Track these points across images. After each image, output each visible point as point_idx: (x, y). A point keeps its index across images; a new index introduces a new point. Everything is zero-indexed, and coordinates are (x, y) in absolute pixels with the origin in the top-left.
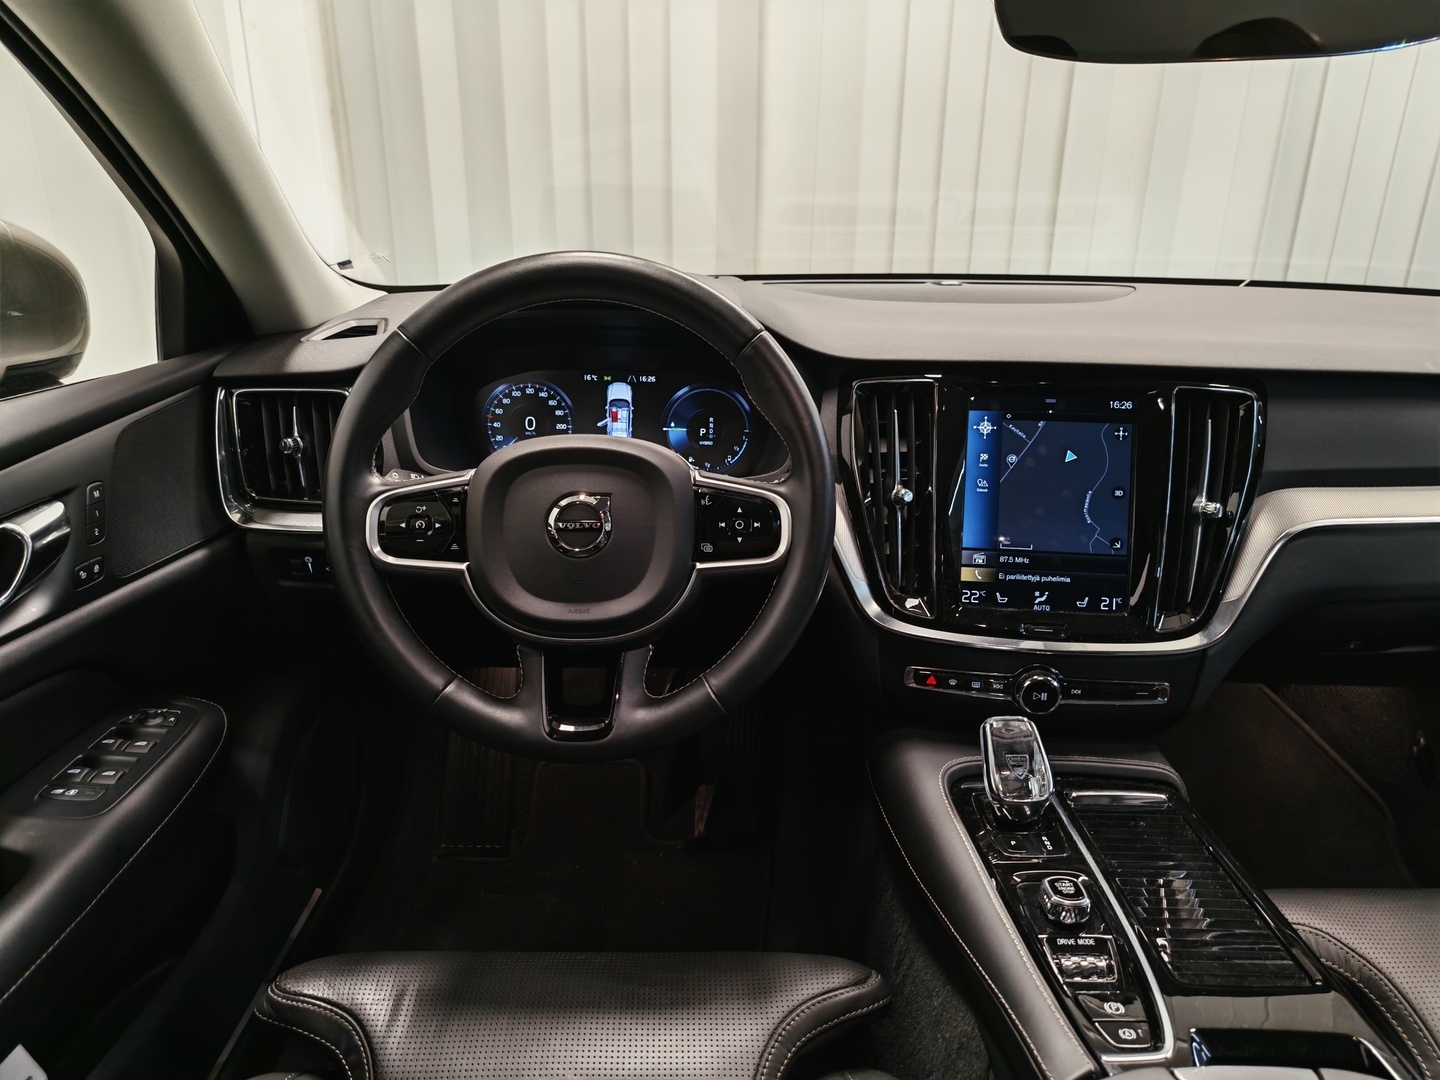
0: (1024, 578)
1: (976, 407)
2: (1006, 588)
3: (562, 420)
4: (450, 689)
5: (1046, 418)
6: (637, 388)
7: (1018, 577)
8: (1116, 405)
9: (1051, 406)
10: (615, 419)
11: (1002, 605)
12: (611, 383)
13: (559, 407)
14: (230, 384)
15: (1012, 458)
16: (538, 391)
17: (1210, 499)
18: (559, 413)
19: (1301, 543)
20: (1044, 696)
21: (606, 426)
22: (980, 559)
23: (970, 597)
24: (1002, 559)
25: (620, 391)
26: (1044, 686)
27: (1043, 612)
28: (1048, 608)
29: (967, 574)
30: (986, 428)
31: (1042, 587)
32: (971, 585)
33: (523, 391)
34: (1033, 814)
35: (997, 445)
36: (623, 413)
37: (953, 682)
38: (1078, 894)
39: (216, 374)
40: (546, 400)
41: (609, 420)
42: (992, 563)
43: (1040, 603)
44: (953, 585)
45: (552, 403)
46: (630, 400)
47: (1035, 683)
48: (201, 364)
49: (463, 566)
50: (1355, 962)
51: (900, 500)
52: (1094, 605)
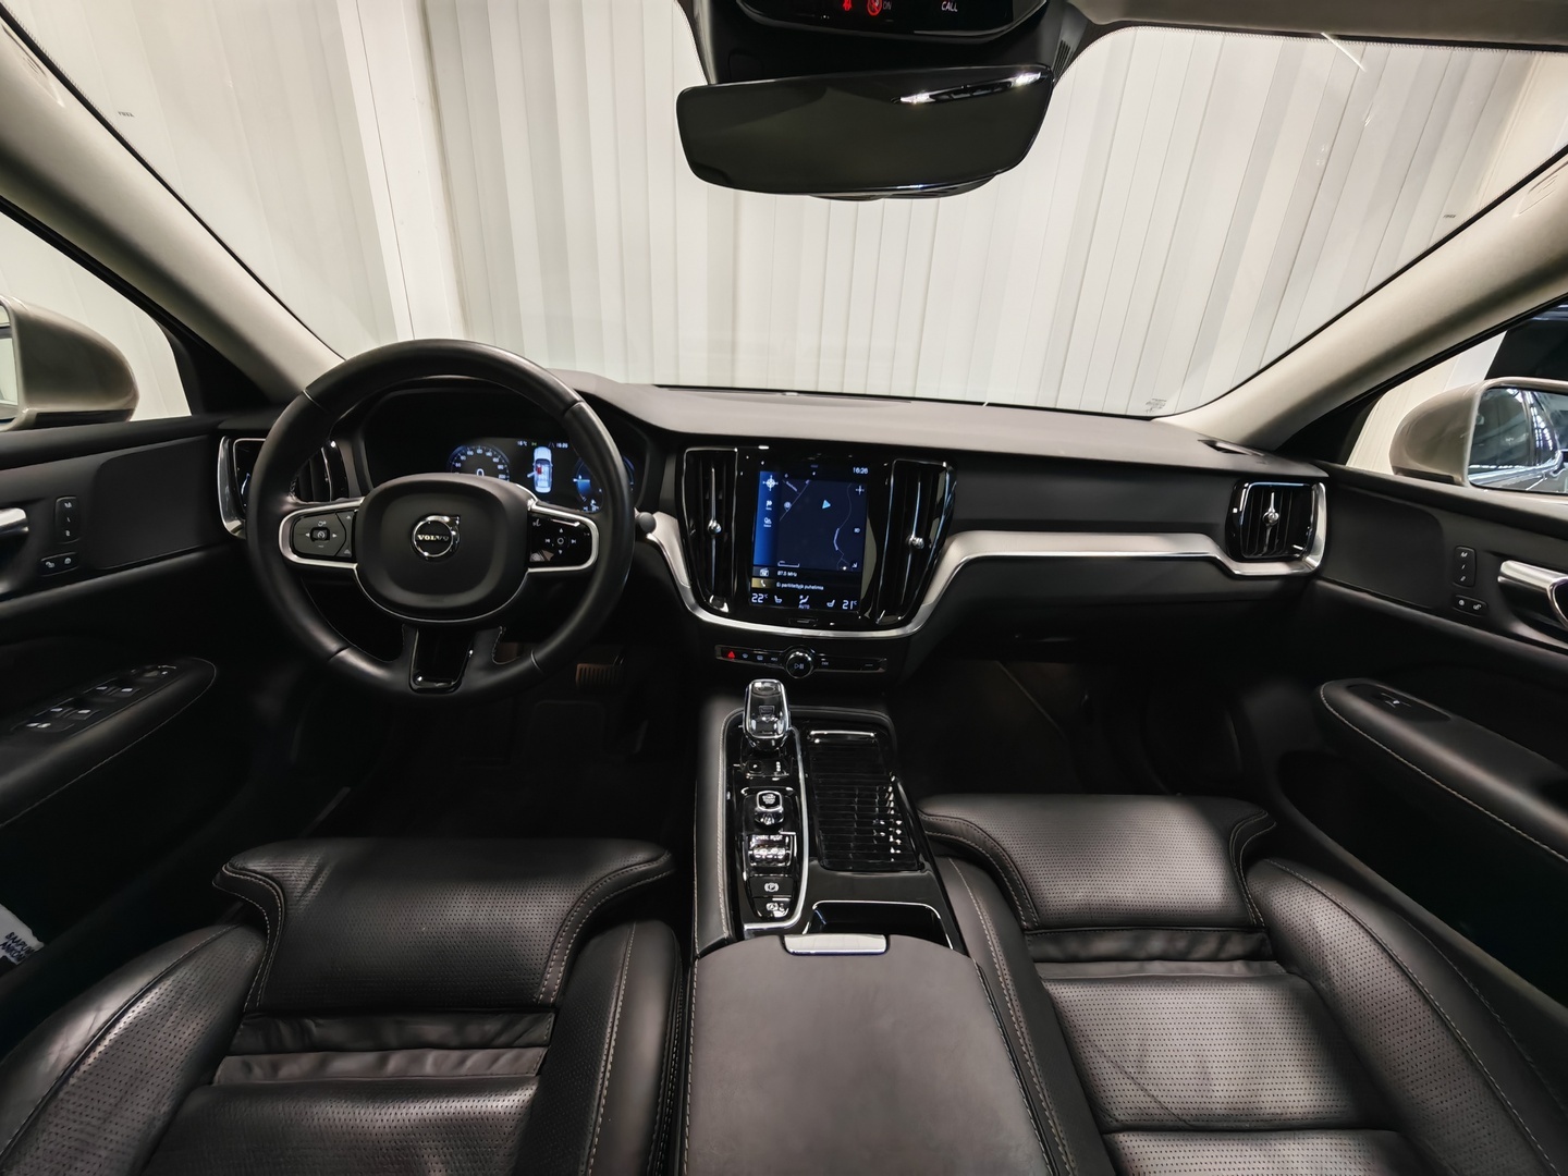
0: (794, 586)
1: (765, 468)
2: (782, 593)
3: (503, 472)
4: (343, 653)
5: (812, 478)
6: (555, 452)
7: (789, 585)
8: (857, 470)
9: (814, 470)
10: (539, 472)
11: (778, 604)
12: (537, 447)
13: (500, 463)
14: (232, 435)
15: (788, 505)
16: (485, 451)
17: (917, 536)
18: (500, 467)
19: (973, 566)
20: (802, 666)
21: (533, 477)
22: (764, 572)
23: (758, 599)
24: (779, 573)
25: (543, 453)
26: (803, 660)
27: (805, 610)
28: (808, 607)
29: (755, 583)
30: (771, 483)
31: (805, 593)
32: (758, 590)
33: (475, 451)
34: (776, 746)
35: (778, 495)
36: (545, 469)
37: (745, 656)
38: (776, 804)
39: (221, 426)
40: (491, 458)
41: (535, 473)
42: (772, 576)
43: (803, 604)
44: (746, 591)
45: (496, 460)
46: (550, 459)
47: (797, 657)
48: (209, 419)
49: (354, 566)
50: (990, 843)
51: (713, 531)
52: (839, 604)
